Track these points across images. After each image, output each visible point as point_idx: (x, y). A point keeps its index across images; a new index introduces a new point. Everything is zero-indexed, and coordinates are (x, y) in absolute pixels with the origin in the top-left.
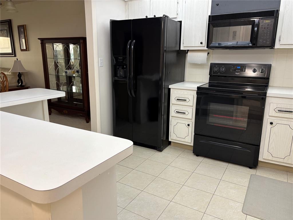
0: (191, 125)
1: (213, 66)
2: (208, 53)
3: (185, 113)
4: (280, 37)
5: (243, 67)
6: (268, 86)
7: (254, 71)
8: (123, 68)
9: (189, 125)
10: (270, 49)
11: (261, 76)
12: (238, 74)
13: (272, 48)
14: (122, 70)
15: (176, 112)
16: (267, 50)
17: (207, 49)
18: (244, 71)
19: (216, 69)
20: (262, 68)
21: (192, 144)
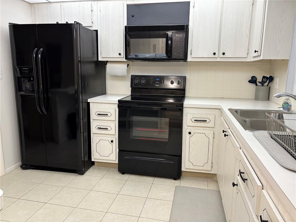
0: (114, 141)
1: (133, 78)
2: (128, 65)
3: (107, 129)
4: (191, 51)
5: (161, 79)
6: (184, 97)
7: (172, 83)
8: (30, 80)
9: (112, 141)
10: (184, 61)
11: (178, 88)
12: (157, 86)
13: (185, 61)
14: (28, 83)
15: (97, 128)
16: (182, 63)
17: (126, 60)
18: (162, 83)
19: (136, 81)
20: (179, 80)
21: (117, 162)
